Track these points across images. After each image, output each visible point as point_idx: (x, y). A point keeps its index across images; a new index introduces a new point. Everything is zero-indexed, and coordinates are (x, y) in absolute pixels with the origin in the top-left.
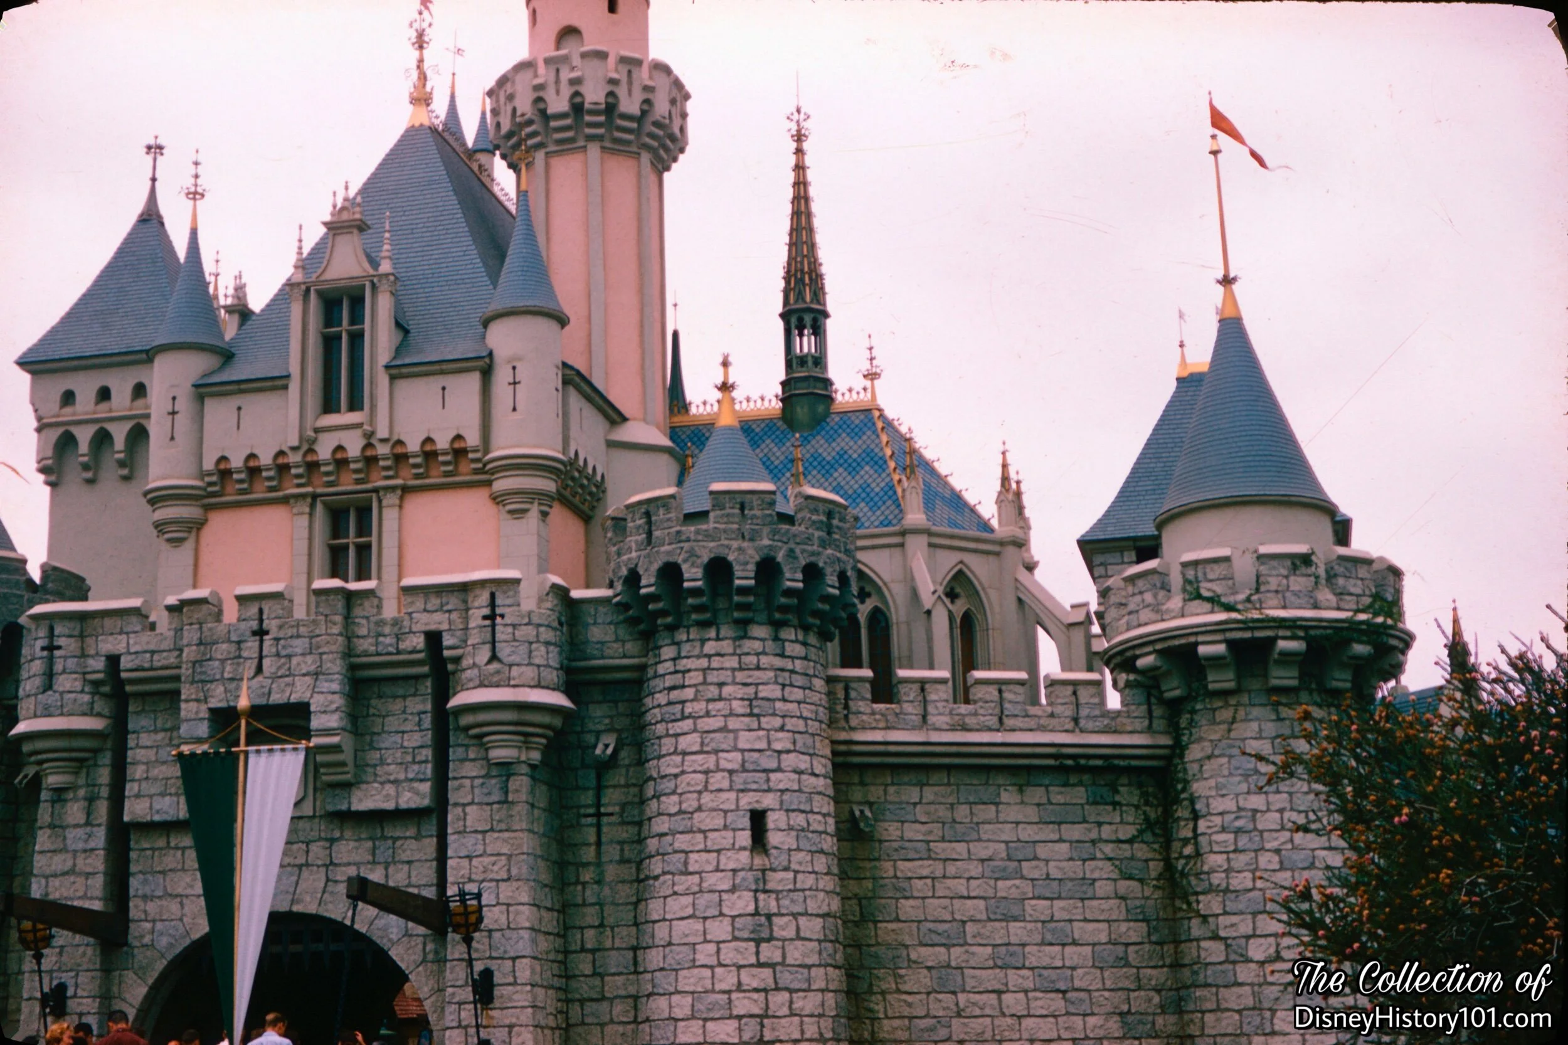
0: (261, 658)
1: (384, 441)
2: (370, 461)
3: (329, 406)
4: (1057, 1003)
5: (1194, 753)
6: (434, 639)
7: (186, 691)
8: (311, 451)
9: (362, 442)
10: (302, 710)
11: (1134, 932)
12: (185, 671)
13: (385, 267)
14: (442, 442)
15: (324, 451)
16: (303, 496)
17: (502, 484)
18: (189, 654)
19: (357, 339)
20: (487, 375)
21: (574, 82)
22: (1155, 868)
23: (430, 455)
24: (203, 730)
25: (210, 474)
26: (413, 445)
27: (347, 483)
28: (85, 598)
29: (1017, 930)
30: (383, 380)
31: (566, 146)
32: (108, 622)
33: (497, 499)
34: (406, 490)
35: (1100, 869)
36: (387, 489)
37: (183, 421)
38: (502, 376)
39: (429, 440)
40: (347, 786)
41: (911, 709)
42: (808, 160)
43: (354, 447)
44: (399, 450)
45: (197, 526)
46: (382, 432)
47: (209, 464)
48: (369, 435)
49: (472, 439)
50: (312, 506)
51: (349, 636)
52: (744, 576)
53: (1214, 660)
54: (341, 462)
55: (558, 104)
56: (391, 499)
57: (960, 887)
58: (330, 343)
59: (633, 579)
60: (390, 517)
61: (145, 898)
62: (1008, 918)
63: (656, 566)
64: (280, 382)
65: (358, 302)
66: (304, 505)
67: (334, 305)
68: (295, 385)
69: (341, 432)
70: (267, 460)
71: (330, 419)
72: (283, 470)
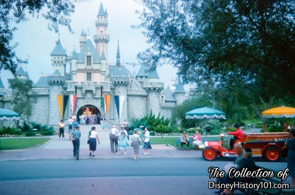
0: (89, 86)
2: (91, 70)
3: (88, 65)
4: (139, 112)
5: (149, 95)
6: (102, 86)
7: (83, 88)
8: (86, 69)
10: (92, 91)
11: (144, 107)
12: (83, 87)
13: (93, 54)
14: (97, 69)
15: (88, 69)
17: (102, 73)
18: (83, 86)
19: (90, 60)
21: (103, 37)
22: (146, 103)
23: (96, 70)
24: (84, 91)
26: (95, 69)
27: (89, 71)
28: (72, 80)
29: (137, 107)
30: (93, 64)
31: (102, 42)
32: (76, 83)
33: (101, 74)
34: (94, 72)
35: (142, 103)
37: (75, 65)
38: (102, 64)
39: (96, 69)
40: (95, 96)
41: (131, 92)
42: (119, 44)
43: (90, 69)
45: (76, 74)
46: (92, 68)
47: (78, 69)
49: (100, 69)
51: (96, 85)
52: (124, 83)
53: (152, 89)
54: (89, 70)
55: (102, 39)
56: (93, 73)
57: (133, 104)
58: (88, 60)
59: (115, 82)
60: (92, 74)
62: (137, 106)
63: (117, 81)
64: (84, 63)
65: (90, 57)
66: (85, 73)
67: (88, 57)
68: (85, 63)
69: (89, 67)
70: (83, 69)
71: (88, 66)
72: (84, 70)
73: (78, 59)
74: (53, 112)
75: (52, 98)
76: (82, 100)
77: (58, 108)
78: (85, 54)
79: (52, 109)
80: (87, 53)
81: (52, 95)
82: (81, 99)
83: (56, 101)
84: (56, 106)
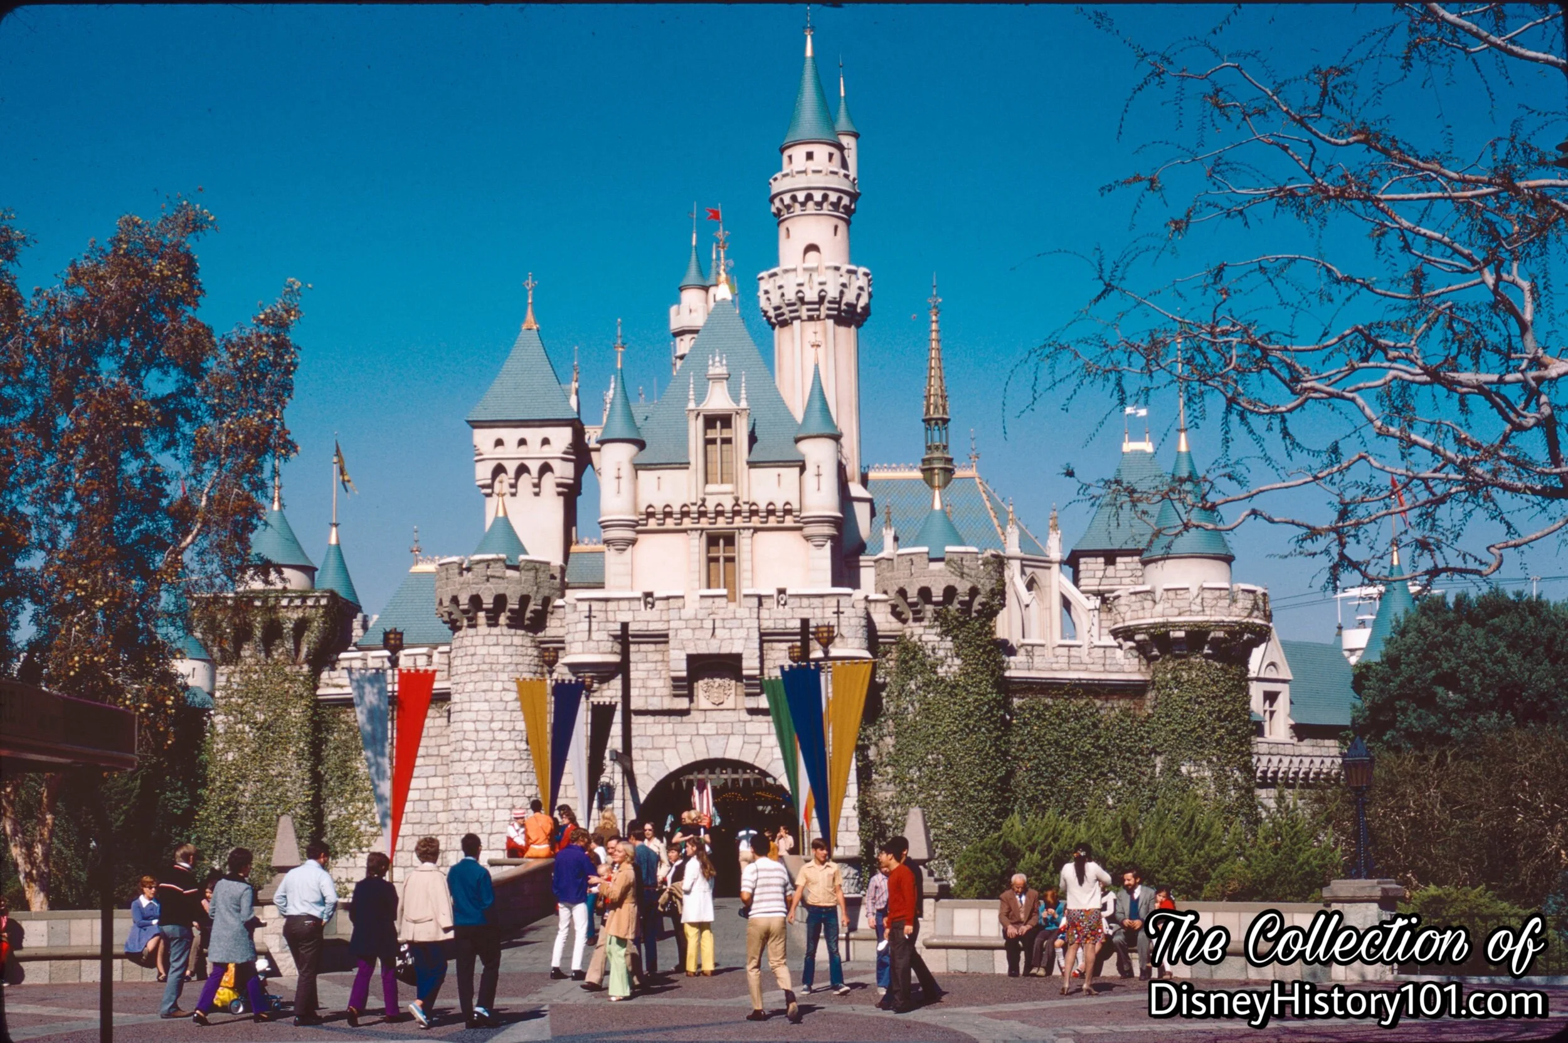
0: (714, 629)
1: (745, 503)
2: (737, 511)
3: (709, 479)
6: (805, 623)
7: (673, 644)
8: (703, 505)
9: (734, 502)
10: (738, 657)
12: (672, 634)
13: (744, 404)
14: (779, 506)
15: (710, 506)
16: (696, 530)
17: (810, 530)
18: (674, 625)
19: (726, 443)
20: (803, 469)
21: (822, 284)
23: (770, 511)
24: (683, 665)
25: (641, 514)
26: (762, 506)
27: (721, 522)
28: (603, 588)
30: (744, 468)
32: (623, 606)
33: (807, 538)
34: (756, 530)
36: (744, 528)
37: (626, 483)
38: (810, 470)
39: (771, 503)
40: (757, 695)
43: (728, 505)
44: (754, 508)
45: (632, 542)
46: (744, 498)
47: (643, 509)
48: (737, 499)
49: (795, 506)
50: (701, 535)
51: (760, 619)
53: (1178, 641)
55: (812, 296)
56: (747, 533)
58: (709, 442)
59: (903, 593)
60: (746, 543)
61: (642, 749)
63: (917, 588)
64: (684, 465)
65: (726, 420)
66: (696, 534)
67: (710, 421)
68: (692, 467)
69: (720, 495)
70: (676, 508)
71: (711, 488)
72: (685, 514)
73: (641, 445)
74: (471, 815)
75: (465, 716)
76: (668, 725)
77: (508, 786)
78: (692, 405)
79: (468, 791)
80: (701, 397)
81: (465, 697)
82: (665, 719)
83: (489, 736)
84: (493, 771)
